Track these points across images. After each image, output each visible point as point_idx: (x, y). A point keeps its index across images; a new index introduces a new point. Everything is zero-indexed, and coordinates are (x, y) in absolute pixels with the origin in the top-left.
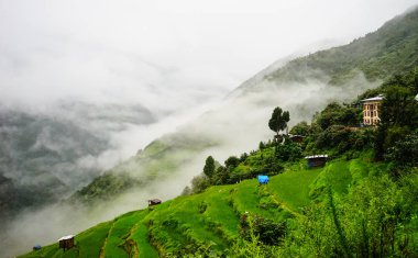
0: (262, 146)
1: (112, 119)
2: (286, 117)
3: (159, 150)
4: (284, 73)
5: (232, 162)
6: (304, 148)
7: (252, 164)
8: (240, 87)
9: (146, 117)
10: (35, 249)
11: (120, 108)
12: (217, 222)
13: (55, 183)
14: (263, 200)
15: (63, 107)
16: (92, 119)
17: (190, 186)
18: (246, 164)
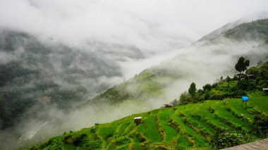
0: (228, 80)
1: (116, 54)
2: (248, 63)
3: (148, 76)
4: (233, 33)
5: (207, 87)
6: (257, 83)
7: (221, 90)
9: (138, 55)
10: (96, 124)
11: (121, 47)
15: (88, 44)
16: (105, 52)
17: (178, 99)
18: (217, 89)
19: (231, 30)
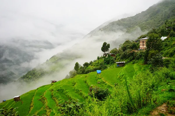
0: (98, 58)
1: (35, 47)
2: (109, 46)
3: (55, 60)
4: (108, 28)
5: (86, 65)
6: (115, 59)
7: (94, 66)
8: (89, 34)
9: (50, 46)
10: (4, 101)
12: (80, 89)
13: (12, 74)
14: (99, 80)
16: (27, 47)
17: (69, 75)
18: (92, 66)
19: (106, 26)
